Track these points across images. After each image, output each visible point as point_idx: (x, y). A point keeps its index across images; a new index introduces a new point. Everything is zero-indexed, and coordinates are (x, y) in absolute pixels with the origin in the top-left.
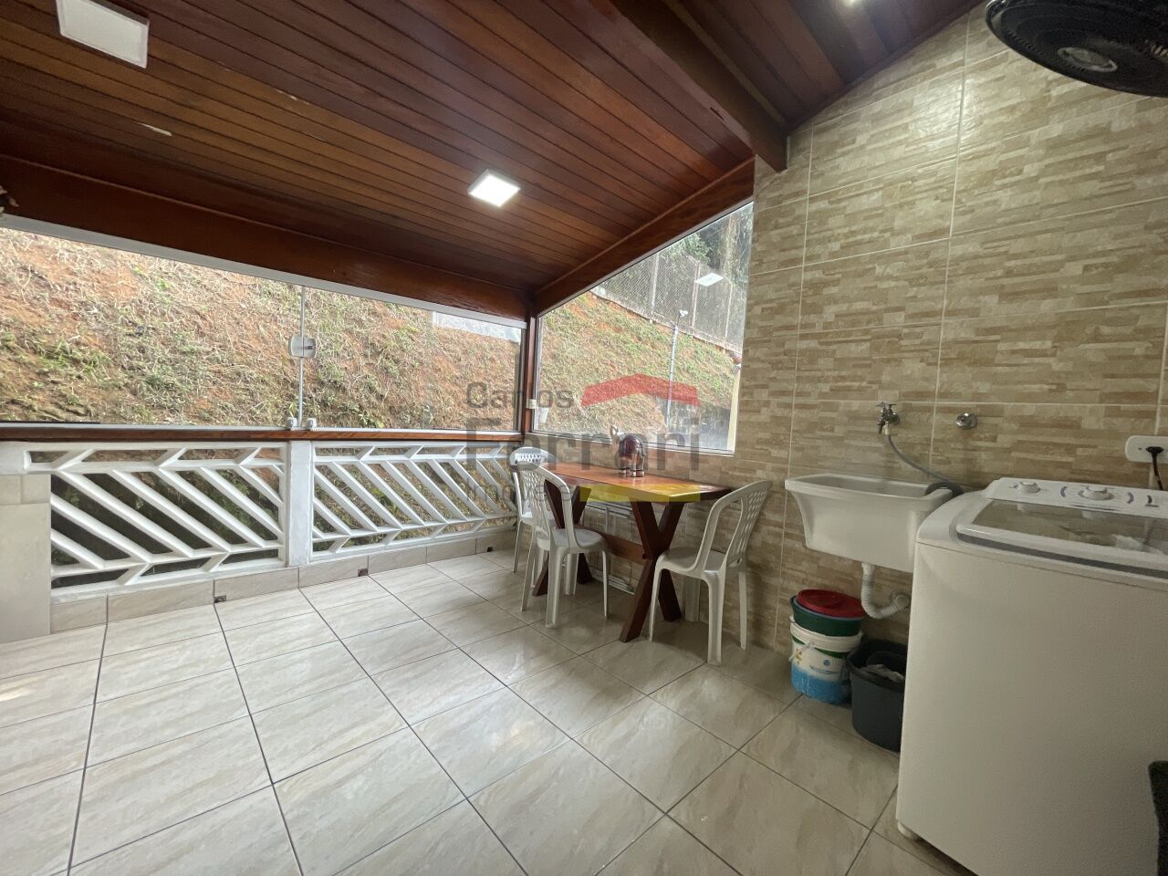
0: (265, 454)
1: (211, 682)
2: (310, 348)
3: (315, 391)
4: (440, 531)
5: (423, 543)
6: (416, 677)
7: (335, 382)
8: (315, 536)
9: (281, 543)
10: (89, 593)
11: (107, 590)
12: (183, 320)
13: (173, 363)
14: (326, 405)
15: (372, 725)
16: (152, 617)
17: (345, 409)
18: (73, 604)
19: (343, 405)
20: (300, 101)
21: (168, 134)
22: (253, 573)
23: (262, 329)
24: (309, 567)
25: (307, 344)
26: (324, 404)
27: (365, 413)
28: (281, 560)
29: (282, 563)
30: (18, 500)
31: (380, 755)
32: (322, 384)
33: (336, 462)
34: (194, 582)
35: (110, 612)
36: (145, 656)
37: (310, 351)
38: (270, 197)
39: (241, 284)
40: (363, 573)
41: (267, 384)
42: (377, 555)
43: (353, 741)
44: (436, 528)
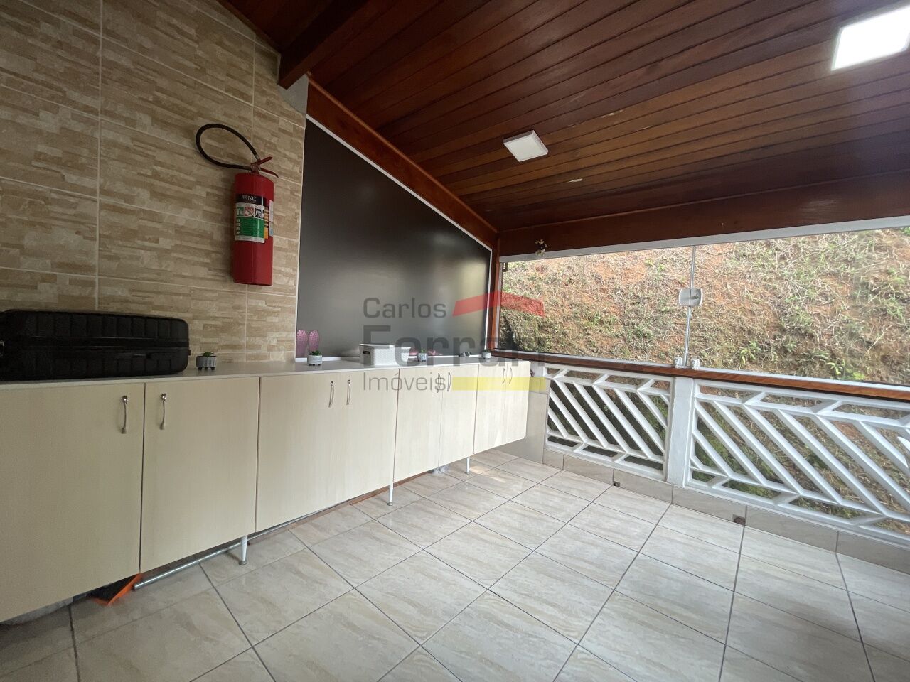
0: (656, 385)
1: (547, 521)
2: (695, 297)
3: (775, 338)
4: (869, 520)
5: (834, 524)
6: (643, 623)
7: (799, 329)
8: (693, 464)
9: (663, 460)
10: (560, 449)
11: (566, 452)
12: (669, 289)
13: (655, 320)
14: (786, 352)
15: (563, 617)
16: (580, 476)
17: (808, 356)
18: (553, 452)
19: (809, 352)
20: (617, 113)
21: (581, 180)
22: (641, 475)
23: (729, 286)
24: (684, 490)
25: (693, 295)
26: (783, 351)
27: (839, 362)
28: (662, 473)
29: (663, 477)
30: (538, 391)
31: (536, 637)
32: (784, 331)
33: (719, 402)
34: (605, 465)
35: (565, 464)
36: (551, 493)
37: (696, 300)
38: (649, 187)
39: (720, 254)
40: (739, 520)
41: (722, 332)
42: (759, 510)
43: (540, 612)
44: (865, 515)
